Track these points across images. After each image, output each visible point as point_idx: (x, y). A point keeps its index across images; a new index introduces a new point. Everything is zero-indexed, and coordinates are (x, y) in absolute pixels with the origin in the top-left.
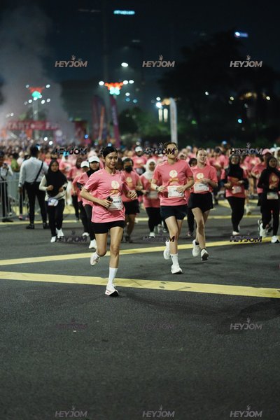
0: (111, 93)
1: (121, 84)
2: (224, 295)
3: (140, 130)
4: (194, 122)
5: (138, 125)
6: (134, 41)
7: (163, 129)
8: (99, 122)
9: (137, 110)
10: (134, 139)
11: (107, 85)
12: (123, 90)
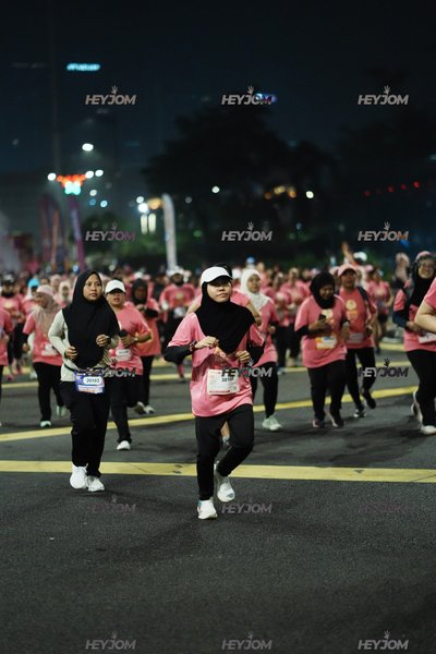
0: (68, 191)
1: (83, 178)
3: (115, 246)
4: (198, 234)
7: (150, 245)
8: (51, 237)
10: (106, 262)
11: (61, 179)
12: (86, 187)
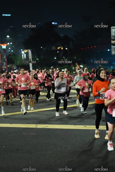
0: (3, 48)
1: (7, 44)
2: (63, 129)
3: (15, 63)
4: (37, 59)
5: (15, 61)
6: (11, 27)
9: (14, 54)
11: (1, 45)
12: (7, 47)
